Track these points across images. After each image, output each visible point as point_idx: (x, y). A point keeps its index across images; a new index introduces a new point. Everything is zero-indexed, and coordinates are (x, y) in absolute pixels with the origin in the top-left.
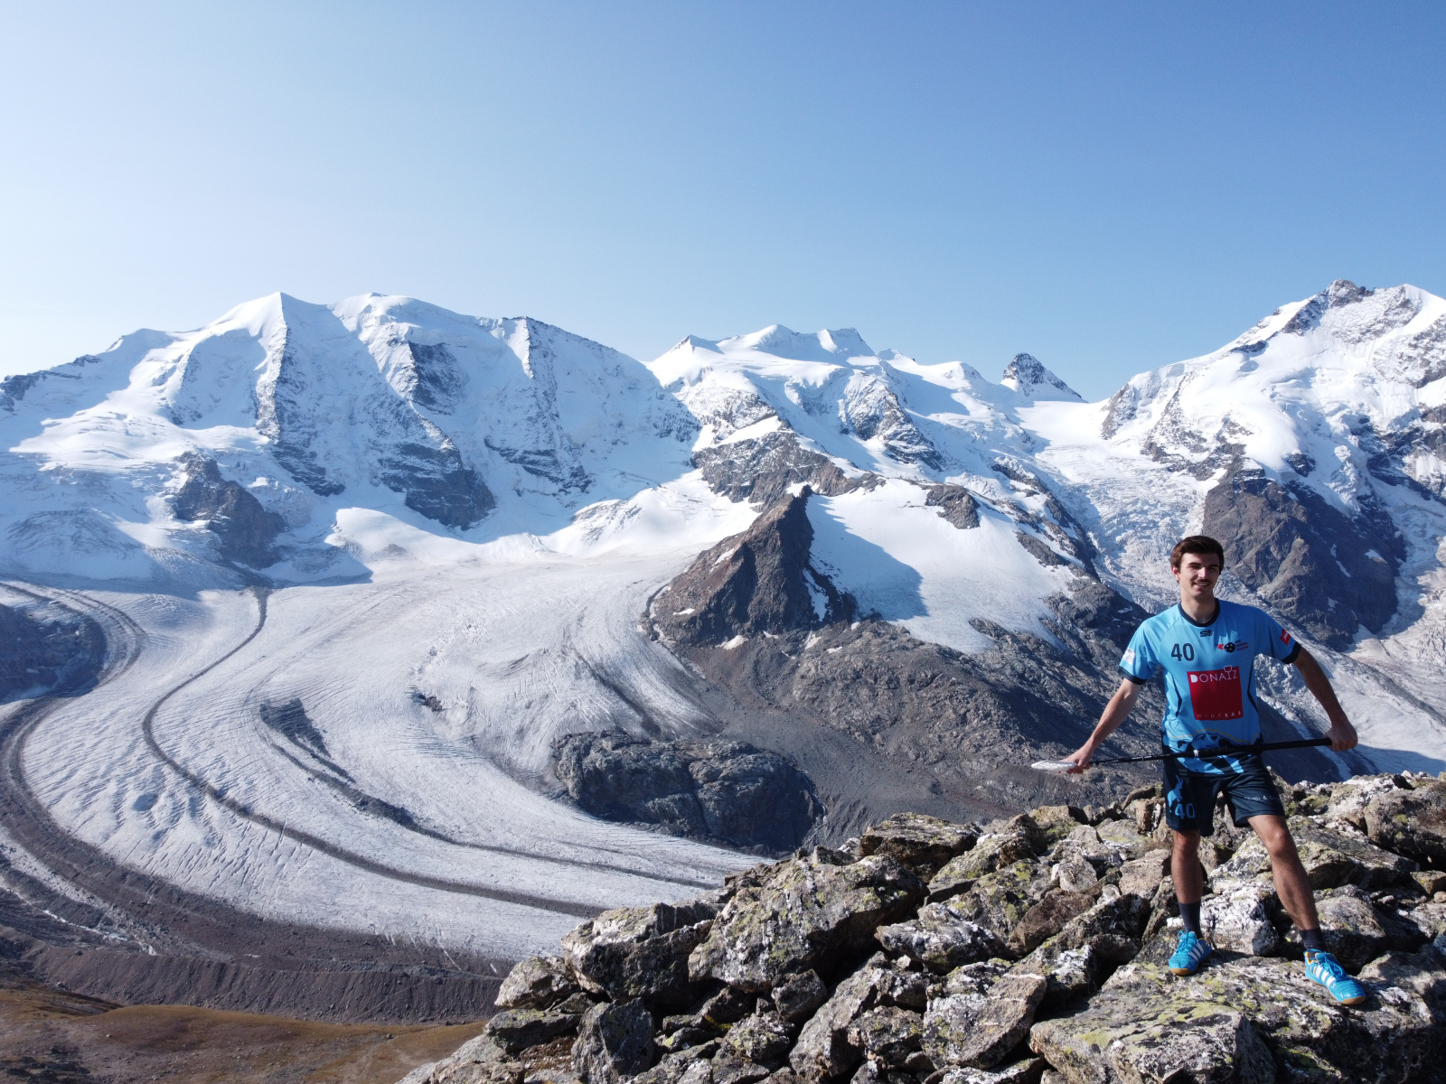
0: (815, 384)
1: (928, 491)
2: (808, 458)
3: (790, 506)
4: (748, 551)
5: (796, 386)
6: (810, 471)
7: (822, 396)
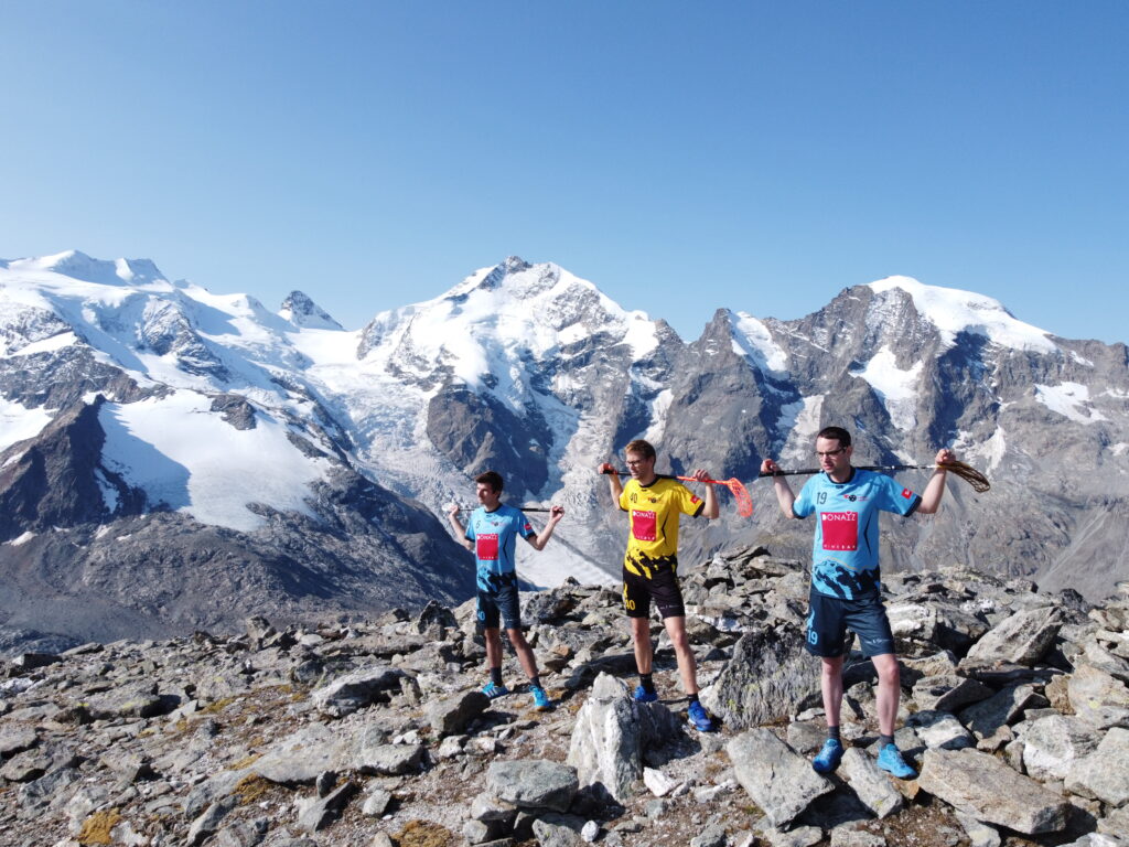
0: (112, 305)
1: (213, 399)
2: (103, 370)
3: (80, 413)
4: (37, 454)
5: (93, 307)
6: (105, 381)
7: (118, 316)
